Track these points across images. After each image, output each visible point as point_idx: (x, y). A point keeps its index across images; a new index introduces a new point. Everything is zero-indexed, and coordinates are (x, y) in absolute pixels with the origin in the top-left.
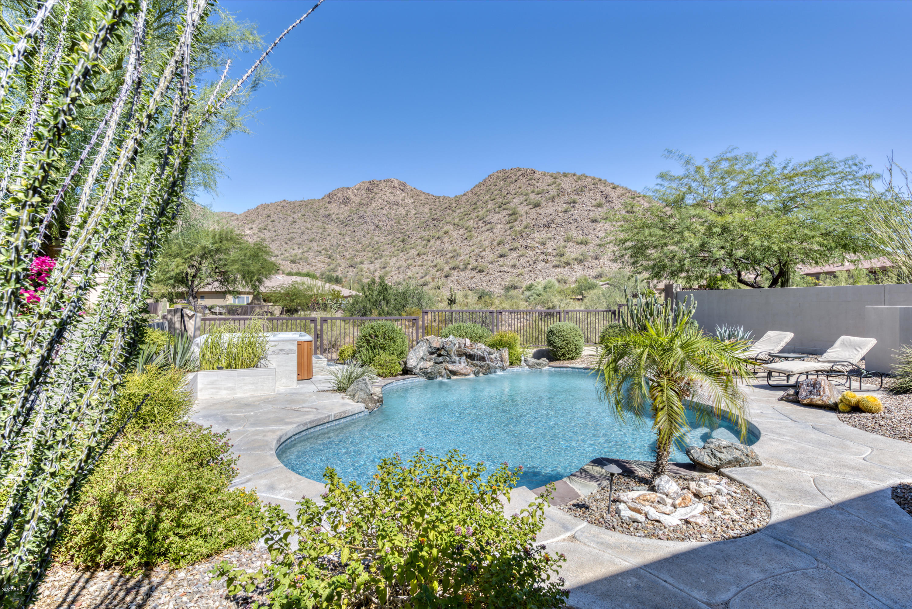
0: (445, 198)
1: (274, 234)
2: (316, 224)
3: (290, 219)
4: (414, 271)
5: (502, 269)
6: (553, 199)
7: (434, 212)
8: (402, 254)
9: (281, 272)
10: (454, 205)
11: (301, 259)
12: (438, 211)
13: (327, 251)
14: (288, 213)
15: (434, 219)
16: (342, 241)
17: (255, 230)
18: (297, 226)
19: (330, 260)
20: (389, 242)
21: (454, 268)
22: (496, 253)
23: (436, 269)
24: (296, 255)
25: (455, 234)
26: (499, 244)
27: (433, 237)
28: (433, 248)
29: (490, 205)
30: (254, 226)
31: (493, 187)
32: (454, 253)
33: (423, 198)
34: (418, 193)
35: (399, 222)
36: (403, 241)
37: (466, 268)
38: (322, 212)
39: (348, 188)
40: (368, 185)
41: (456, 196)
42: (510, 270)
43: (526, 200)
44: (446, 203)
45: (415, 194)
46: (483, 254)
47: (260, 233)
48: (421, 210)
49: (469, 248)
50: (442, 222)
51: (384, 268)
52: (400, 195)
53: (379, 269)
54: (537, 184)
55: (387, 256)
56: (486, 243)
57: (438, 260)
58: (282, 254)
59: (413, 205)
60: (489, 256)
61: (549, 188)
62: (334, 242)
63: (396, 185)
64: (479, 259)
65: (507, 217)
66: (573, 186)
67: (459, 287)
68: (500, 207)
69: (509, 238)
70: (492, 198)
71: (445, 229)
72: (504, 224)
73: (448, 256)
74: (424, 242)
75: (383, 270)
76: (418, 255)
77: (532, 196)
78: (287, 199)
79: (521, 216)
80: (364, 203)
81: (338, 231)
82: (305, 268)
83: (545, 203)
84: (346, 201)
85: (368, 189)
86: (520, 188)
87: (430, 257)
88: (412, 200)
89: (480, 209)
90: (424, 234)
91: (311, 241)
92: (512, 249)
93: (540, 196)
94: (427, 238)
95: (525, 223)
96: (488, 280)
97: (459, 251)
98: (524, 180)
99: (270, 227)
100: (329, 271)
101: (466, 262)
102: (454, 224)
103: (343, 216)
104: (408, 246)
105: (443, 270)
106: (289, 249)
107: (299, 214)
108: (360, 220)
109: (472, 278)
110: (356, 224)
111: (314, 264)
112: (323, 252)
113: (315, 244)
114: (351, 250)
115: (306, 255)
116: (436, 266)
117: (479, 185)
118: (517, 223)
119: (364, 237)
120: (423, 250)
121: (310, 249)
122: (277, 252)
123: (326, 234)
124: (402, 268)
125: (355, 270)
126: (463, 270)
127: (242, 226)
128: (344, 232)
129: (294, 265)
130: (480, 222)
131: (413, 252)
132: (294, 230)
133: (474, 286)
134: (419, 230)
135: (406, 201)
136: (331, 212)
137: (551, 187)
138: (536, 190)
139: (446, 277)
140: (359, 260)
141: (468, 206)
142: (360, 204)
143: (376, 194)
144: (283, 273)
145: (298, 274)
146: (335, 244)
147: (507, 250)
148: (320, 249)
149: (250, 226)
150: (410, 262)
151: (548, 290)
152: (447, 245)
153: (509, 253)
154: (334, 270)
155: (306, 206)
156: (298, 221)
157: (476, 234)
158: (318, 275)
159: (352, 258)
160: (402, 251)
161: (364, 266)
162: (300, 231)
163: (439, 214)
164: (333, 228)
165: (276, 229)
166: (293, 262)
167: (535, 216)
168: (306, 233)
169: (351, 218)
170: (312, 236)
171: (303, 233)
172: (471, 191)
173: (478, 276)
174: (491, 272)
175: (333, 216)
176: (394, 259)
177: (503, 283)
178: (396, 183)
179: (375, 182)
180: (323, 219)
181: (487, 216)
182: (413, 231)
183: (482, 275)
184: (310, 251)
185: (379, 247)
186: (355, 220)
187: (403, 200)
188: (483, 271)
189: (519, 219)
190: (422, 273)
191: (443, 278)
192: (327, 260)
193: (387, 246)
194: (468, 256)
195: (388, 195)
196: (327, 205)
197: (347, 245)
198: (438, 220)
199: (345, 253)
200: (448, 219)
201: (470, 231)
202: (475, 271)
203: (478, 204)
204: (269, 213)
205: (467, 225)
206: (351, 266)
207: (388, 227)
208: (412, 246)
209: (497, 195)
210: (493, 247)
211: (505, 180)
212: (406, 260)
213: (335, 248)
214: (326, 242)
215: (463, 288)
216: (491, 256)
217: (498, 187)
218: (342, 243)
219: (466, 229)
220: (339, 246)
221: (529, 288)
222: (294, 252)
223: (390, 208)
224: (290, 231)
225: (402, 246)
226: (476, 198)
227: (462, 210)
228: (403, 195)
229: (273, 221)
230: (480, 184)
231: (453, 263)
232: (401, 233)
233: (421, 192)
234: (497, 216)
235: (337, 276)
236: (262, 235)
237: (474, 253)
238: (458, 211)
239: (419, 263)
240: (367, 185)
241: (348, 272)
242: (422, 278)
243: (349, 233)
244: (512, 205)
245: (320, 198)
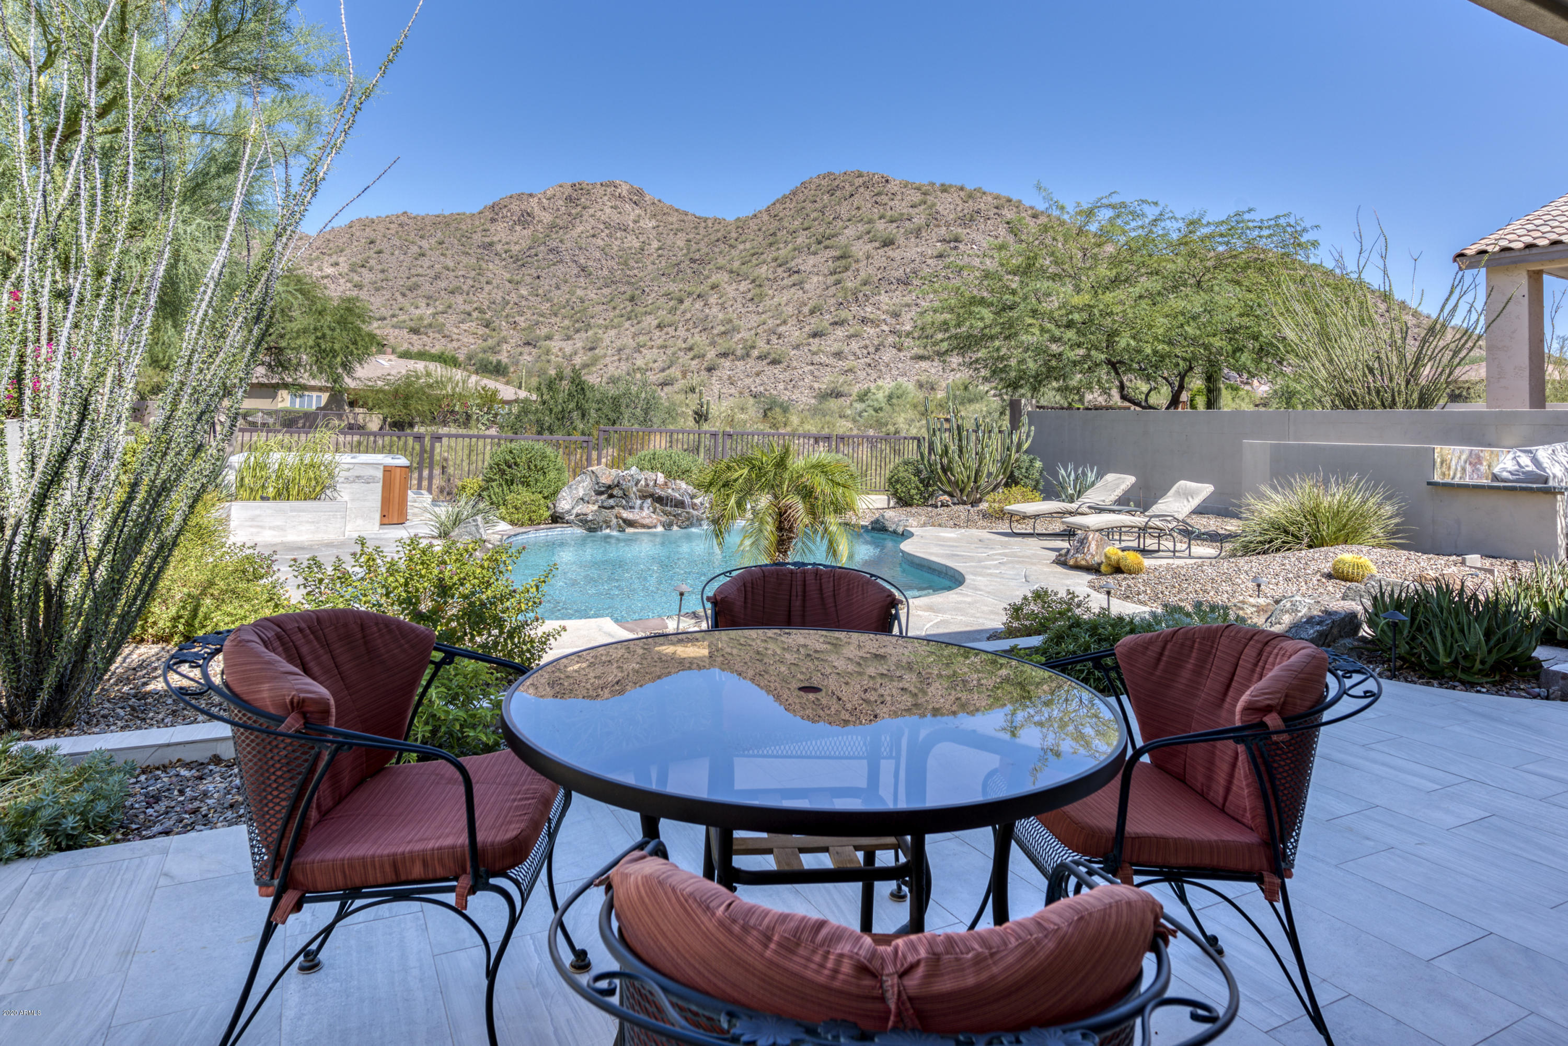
0: (716, 221)
1: (381, 276)
2: (465, 260)
3: (414, 249)
4: (649, 356)
5: (816, 359)
6: (918, 233)
7: (694, 247)
8: (627, 324)
9: (389, 350)
10: (734, 235)
11: (430, 325)
12: (702, 244)
13: (482, 312)
14: (410, 238)
15: (693, 261)
16: (512, 294)
17: (344, 268)
18: (426, 262)
19: (487, 331)
20: (605, 300)
21: (725, 355)
22: (807, 329)
23: (691, 354)
24: (421, 318)
25: (731, 290)
26: (812, 312)
27: (690, 294)
28: (688, 316)
29: (801, 239)
30: (341, 260)
31: (808, 205)
32: (728, 326)
33: (675, 219)
34: (666, 210)
35: (626, 263)
36: (632, 299)
37: (748, 355)
38: (477, 238)
39: (531, 195)
40: (570, 190)
41: (738, 219)
42: (831, 361)
43: (868, 233)
44: (718, 231)
45: (660, 212)
46: (782, 329)
47: (351, 274)
48: (669, 242)
49: (756, 317)
50: (708, 267)
51: (591, 349)
52: (631, 213)
53: (581, 352)
54: (892, 203)
55: (599, 327)
56: (790, 310)
57: (697, 337)
58: (393, 316)
59: (654, 232)
60: (794, 333)
61: (913, 211)
62: (498, 296)
63: (624, 193)
64: (774, 339)
65: (830, 263)
66: (959, 209)
67: (733, 391)
68: (819, 243)
69: (833, 301)
70: (806, 225)
71: (713, 279)
72: (825, 276)
73: (715, 332)
74: (672, 303)
75: (590, 354)
76: (659, 326)
77: (880, 225)
78: (409, 212)
79: (857, 261)
80: (561, 223)
81: (508, 276)
82: (437, 343)
83: (903, 239)
84: (525, 219)
85: (569, 199)
86: (858, 208)
87: (681, 332)
88: (653, 223)
89: (782, 246)
90: (673, 287)
91: (452, 292)
92: (836, 323)
93: (895, 225)
94: (677, 294)
95: (863, 275)
96: (788, 379)
97: (736, 322)
98: (867, 194)
99: (373, 262)
100: (485, 352)
101: (749, 343)
102: (731, 272)
103: (517, 247)
104: (640, 309)
105: (704, 356)
106: (407, 305)
107: (433, 241)
108: (551, 256)
109: (758, 374)
110: (544, 264)
111: (455, 337)
112: (475, 314)
113: (460, 299)
114: (529, 313)
115: (441, 319)
116: (691, 349)
117: (783, 200)
118: (849, 273)
119: (558, 288)
120: (669, 318)
121: (450, 307)
122: (384, 312)
123: (483, 280)
124: (627, 351)
125: (534, 351)
126: (742, 358)
127: (318, 258)
128: (518, 278)
129: (415, 337)
130: (780, 270)
131: (650, 321)
132: (420, 271)
133: (762, 389)
134: (664, 279)
135: (641, 224)
136: (495, 239)
137: (916, 210)
138: (889, 213)
139: (709, 370)
140: (544, 331)
141: (760, 239)
142: (553, 226)
143: (584, 208)
144: (393, 352)
145: (421, 355)
146: (499, 299)
147: (826, 324)
148: (468, 308)
149: (332, 260)
150: (642, 339)
151: (894, 401)
152: (715, 310)
153: (830, 329)
154: (494, 350)
155: (448, 225)
156: (429, 253)
157: (770, 292)
158: (461, 357)
159: (530, 328)
160: (629, 319)
161: (553, 344)
162: (432, 273)
163: (705, 250)
164: (497, 270)
165: (385, 266)
166: (415, 331)
167: (883, 262)
168: (443, 276)
169: (533, 251)
170: (455, 283)
171: (437, 277)
172: (768, 210)
173: (770, 371)
174: (795, 364)
175: (499, 247)
176: (612, 333)
177: (816, 385)
178: (624, 190)
179: (584, 186)
180: (479, 251)
181: (793, 259)
182: (652, 281)
183: (776, 370)
184: (450, 311)
185: (585, 309)
186: (541, 256)
187: (635, 222)
188: (780, 362)
189: (854, 266)
190: (664, 361)
191: (703, 373)
192: (481, 331)
193: (602, 307)
194: (753, 332)
195: (608, 211)
196: (488, 226)
197: (523, 303)
198: (701, 262)
199: (517, 319)
200: (721, 261)
201: (760, 286)
202: (765, 362)
203: (779, 234)
204: (372, 235)
205: (756, 274)
206: (528, 344)
207: (605, 272)
208: (648, 309)
209: (814, 220)
210: (801, 318)
211: (831, 192)
212: (635, 336)
213: (499, 308)
214: (483, 296)
215: (741, 393)
216: (797, 333)
217: (818, 206)
218: (513, 298)
219: (753, 281)
220: (508, 303)
221: (862, 398)
222: (418, 312)
223: (610, 236)
224: (413, 271)
225: (629, 309)
226: (777, 223)
227: (748, 245)
228: (637, 212)
229: (380, 252)
230: (785, 197)
231: (723, 344)
232: (629, 283)
233: (671, 207)
234: (811, 260)
235: (499, 363)
236: (356, 278)
237: (765, 327)
238: (741, 247)
239: (660, 342)
240: (568, 191)
241: (521, 354)
242: (663, 370)
243: (528, 279)
244: (842, 240)
245: (475, 211)
